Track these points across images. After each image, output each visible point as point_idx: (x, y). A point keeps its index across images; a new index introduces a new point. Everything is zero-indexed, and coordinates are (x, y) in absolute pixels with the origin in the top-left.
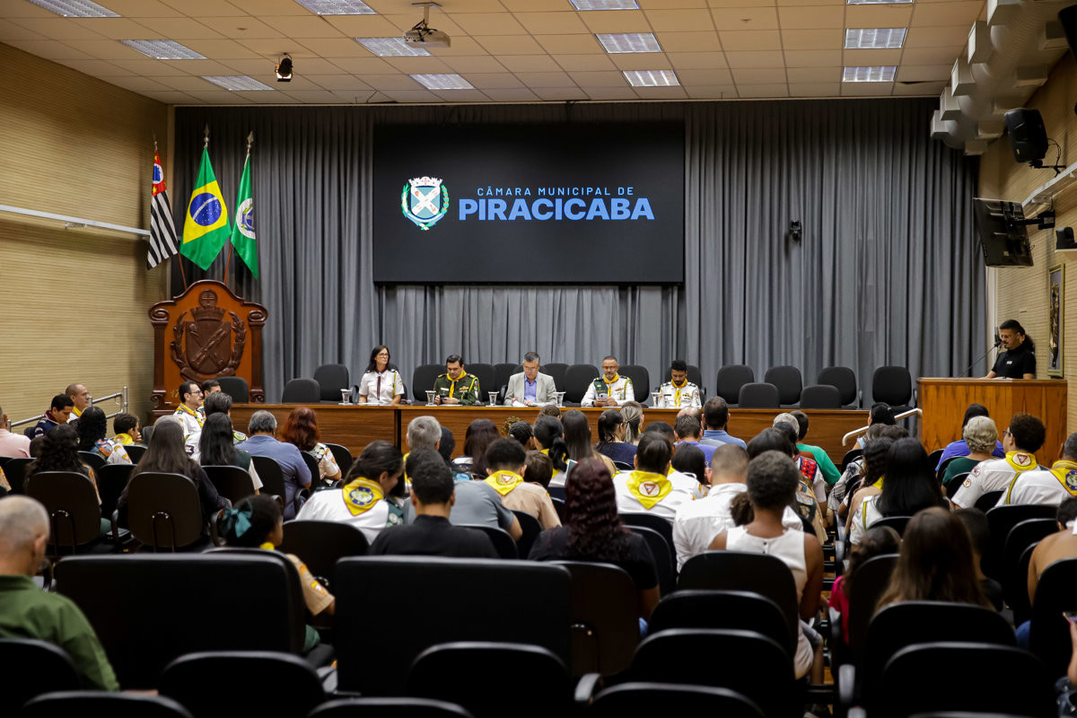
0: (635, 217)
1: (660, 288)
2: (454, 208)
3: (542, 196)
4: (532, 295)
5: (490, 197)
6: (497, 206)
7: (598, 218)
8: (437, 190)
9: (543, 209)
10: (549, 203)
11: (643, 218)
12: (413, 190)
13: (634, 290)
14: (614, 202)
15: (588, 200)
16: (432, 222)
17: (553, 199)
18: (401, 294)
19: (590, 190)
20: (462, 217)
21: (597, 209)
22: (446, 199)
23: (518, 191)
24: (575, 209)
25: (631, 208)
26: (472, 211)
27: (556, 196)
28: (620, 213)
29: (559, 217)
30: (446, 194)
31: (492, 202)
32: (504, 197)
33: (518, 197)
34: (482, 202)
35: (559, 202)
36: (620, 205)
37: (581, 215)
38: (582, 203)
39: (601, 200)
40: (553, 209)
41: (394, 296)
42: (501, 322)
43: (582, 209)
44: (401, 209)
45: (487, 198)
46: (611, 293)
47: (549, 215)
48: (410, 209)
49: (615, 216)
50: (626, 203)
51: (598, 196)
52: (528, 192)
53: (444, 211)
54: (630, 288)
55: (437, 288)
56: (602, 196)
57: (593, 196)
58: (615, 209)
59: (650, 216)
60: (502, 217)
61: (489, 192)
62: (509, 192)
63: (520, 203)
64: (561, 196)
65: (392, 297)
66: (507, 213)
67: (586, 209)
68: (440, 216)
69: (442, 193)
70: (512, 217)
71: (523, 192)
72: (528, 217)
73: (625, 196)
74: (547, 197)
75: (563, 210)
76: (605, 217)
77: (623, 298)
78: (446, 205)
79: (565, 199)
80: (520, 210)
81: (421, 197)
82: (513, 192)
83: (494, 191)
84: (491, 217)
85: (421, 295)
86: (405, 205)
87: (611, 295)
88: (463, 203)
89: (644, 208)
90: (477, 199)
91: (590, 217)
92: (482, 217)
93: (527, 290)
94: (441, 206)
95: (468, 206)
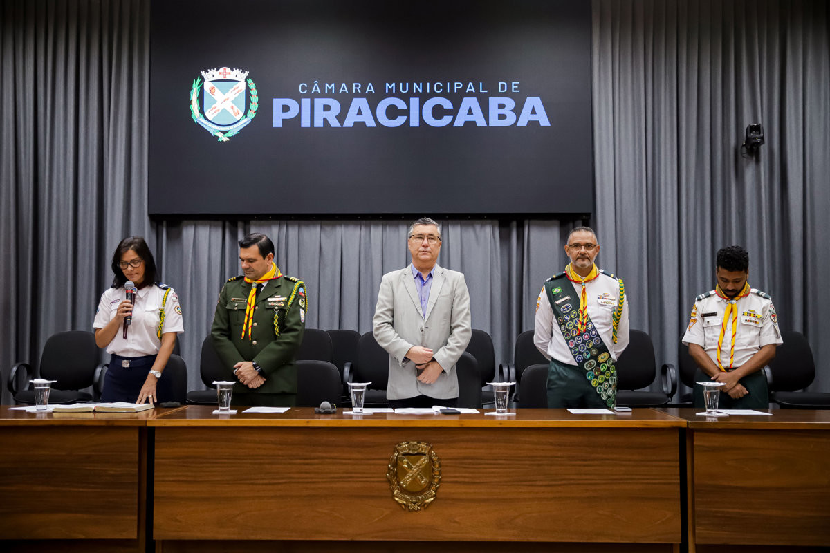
0: (523, 122)
1: (557, 222)
2: (265, 111)
3: (391, 94)
4: (376, 233)
5: (317, 95)
6: (327, 108)
7: (470, 125)
8: (242, 86)
9: (392, 112)
10: (401, 105)
11: (533, 124)
12: (207, 86)
13: (520, 227)
14: (493, 102)
15: (457, 99)
16: (234, 131)
17: (406, 99)
18: (188, 233)
19: (458, 86)
20: (277, 123)
21: (469, 112)
22: (255, 99)
23: (357, 87)
24: (438, 112)
25: (518, 111)
26: (291, 115)
27: (411, 94)
28: (502, 117)
29: (415, 123)
30: (254, 92)
31: (320, 103)
32: (336, 96)
33: (357, 95)
34: (306, 102)
35: (415, 102)
36: (501, 106)
37: (447, 120)
38: (447, 104)
39: (475, 99)
40: (406, 112)
41: (179, 236)
42: (332, 271)
43: (448, 112)
44: (190, 112)
45: (312, 97)
46: (488, 229)
47: (400, 120)
48: (202, 111)
49: (494, 122)
50: (510, 103)
51: (470, 95)
52: (370, 88)
53: (251, 115)
54: (514, 223)
55: (240, 224)
56: (476, 94)
57: (463, 93)
58: (494, 111)
59: (545, 122)
60: (334, 123)
61: (316, 88)
62: (344, 88)
63: (360, 103)
64: (417, 95)
65: (175, 237)
66: (341, 117)
67: (454, 112)
68: (245, 122)
69: (248, 90)
70: (349, 123)
71: (363, 89)
72: (370, 123)
73: (508, 94)
74: (398, 95)
75: (421, 113)
76: (481, 122)
77: (505, 239)
78: (254, 107)
79: (424, 98)
80: (360, 113)
81: (218, 95)
82: (350, 88)
83: (322, 88)
84: (319, 123)
85: (217, 234)
86: (195, 107)
87: (487, 234)
88: (278, 103)
89: (535, 111)
90: (298, 98)
91: (459, 123)
92: (305, 123)
93: (368, 226)
94: (247, 108)
95: (286, 109)
